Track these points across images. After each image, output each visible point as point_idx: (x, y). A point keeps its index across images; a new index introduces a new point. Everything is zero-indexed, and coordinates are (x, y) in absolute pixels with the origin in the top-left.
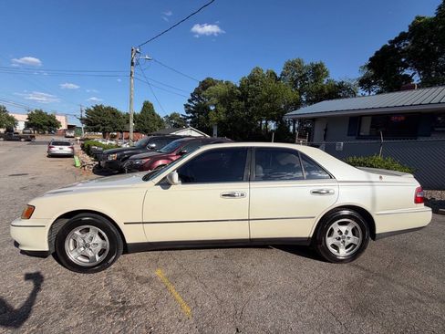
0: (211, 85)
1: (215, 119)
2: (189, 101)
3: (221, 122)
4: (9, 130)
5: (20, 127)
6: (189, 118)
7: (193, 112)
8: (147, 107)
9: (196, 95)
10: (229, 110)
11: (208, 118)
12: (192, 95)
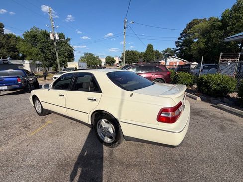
0: (196, 24)
1: (196, 48)
2: (179, 39)
3: (200, 49)
4: (100, 65)
5: (103, 63)
6: (178, 50)
7: (181, 46)
8: (150, 47)
9: (185, 33)
10: (209, 40)
11: (190, 48)
12: (181, 34)
